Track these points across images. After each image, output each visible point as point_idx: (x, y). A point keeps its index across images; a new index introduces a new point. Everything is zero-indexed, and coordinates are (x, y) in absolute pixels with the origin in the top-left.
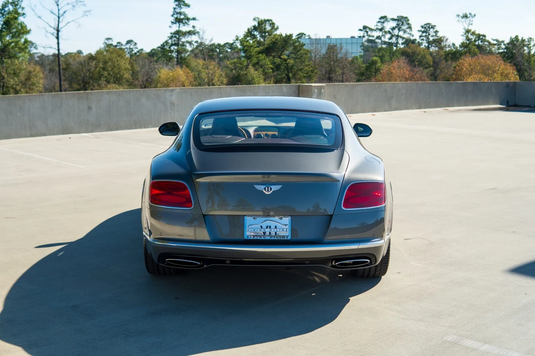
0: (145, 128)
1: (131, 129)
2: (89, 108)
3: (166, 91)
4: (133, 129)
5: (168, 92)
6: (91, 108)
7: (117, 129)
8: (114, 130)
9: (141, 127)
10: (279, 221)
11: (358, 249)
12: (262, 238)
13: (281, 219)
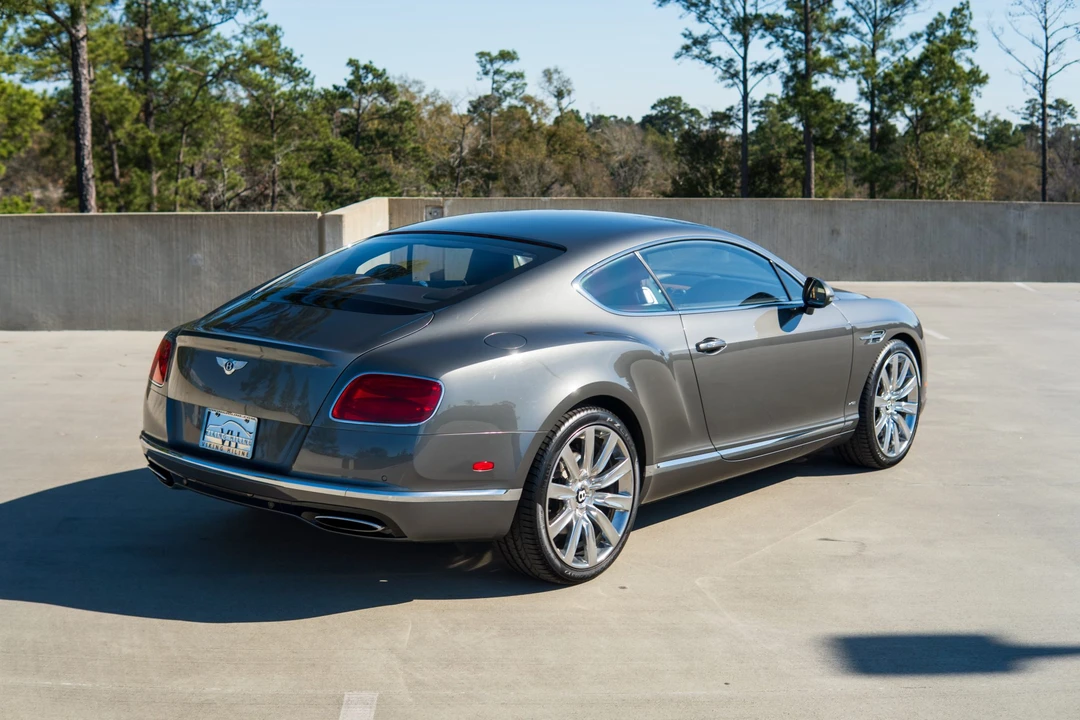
0: (954, 280)
1: (922, 281)
2: (834, 232)
3: (1008, 207)
4: (927, 280)
5: (1012, 211)
6: (838, 233)
7: (892, 278)
8: (884, 280)
9: (945, 279)
10: (244, 424)
11: (345, 498)
12: (219, 450)
13: (247, 421)
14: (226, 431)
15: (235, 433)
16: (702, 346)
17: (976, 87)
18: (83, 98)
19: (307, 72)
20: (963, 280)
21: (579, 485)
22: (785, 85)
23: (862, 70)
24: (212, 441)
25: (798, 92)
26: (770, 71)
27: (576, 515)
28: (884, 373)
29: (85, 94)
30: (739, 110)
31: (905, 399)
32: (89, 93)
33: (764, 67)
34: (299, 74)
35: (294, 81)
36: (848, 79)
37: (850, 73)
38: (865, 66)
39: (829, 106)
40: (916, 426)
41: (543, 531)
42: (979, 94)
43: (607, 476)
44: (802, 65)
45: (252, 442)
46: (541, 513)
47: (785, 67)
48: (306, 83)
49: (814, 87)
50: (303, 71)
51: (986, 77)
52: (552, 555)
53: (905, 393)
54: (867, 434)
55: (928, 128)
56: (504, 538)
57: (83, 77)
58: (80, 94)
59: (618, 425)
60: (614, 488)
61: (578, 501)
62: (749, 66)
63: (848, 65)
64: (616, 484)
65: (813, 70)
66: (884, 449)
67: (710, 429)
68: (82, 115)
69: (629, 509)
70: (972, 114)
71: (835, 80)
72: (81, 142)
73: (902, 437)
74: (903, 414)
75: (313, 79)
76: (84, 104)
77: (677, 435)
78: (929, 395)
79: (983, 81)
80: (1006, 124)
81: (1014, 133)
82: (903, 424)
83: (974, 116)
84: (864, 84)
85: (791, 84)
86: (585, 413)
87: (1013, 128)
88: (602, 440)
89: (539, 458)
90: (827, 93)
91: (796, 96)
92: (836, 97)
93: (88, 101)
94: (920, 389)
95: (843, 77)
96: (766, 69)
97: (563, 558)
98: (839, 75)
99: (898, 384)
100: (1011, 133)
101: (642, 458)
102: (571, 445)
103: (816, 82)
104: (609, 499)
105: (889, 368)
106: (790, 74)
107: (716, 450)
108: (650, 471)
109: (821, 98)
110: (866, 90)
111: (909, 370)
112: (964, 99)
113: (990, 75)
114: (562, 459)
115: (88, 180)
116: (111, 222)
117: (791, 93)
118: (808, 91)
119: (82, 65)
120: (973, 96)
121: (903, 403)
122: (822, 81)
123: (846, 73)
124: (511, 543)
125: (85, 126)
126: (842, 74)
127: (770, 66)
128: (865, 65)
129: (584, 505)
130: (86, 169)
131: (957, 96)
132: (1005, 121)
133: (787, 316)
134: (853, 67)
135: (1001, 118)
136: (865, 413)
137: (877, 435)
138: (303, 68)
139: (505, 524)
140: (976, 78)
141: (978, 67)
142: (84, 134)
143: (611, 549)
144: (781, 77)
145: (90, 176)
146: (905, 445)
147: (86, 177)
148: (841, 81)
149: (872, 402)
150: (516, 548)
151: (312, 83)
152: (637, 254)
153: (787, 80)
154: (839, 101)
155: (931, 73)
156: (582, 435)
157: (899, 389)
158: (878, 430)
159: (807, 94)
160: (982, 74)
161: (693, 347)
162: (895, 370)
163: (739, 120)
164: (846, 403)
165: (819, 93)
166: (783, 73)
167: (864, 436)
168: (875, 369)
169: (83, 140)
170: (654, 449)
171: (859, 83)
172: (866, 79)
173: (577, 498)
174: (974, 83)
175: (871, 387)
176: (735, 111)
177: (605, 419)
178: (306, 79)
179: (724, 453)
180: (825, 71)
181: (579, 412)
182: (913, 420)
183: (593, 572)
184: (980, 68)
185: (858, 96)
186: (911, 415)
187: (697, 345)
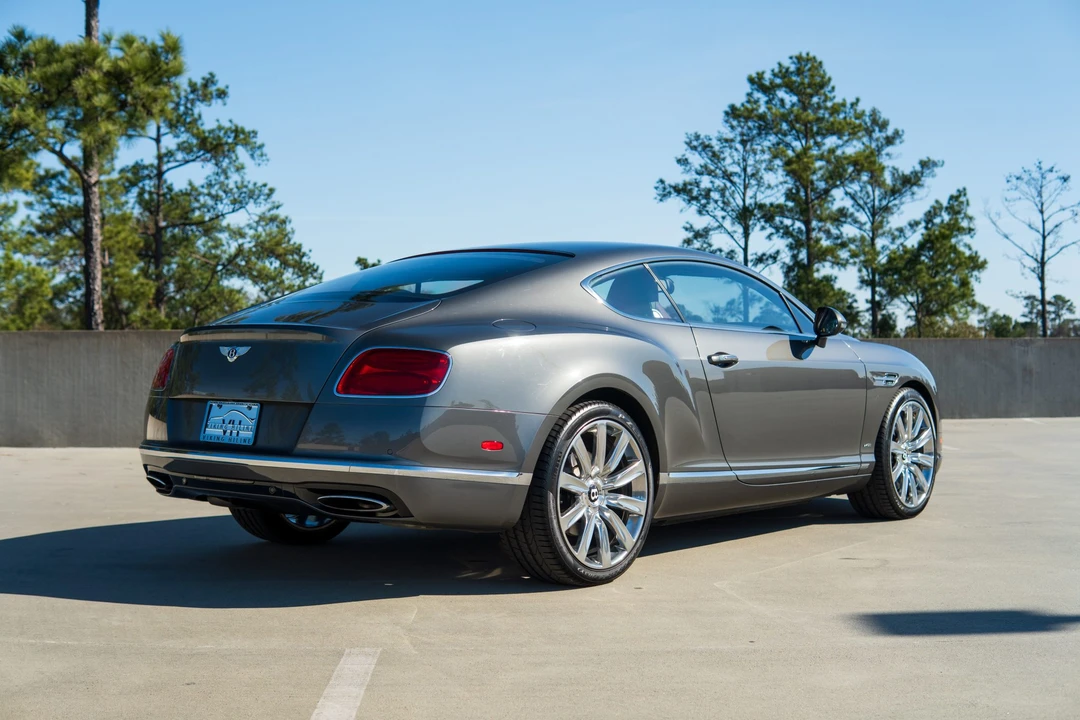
0: (962, 417)
3: (1013, 343)
5: (1017, 347)
10: (246, 411)
11: (349, 473)
12: (220, 441)
13: (250, 408)
14: (227, 421)
15: (237, 422)
16: (714, 358)
17: (975, 273)
18: (94, 243)
19: (315, 267)
20: (971, 417)
21: (591, 482)
22: (786, 274)
23: (862, 258)
24: (213, 432)
25: (799, 280)
26: (770, 261)
27: (589, 511)
28: (898, 419)
29: (96, 240)
30: (740, 304)
31: (921, 450)
32: (100, 238)
33: (765, 258)
34: (307, 268)
35: (303, 276)
36: (849, 267)
37: (851, 261)
38: (865, 252)
39: (831, 293)
40: (933, 479)
41: (555, 522)
42: (977, 279)
43: (619, 476)
44: (803, 255)
45: (254, 428)
46: (553, 502)
47: (786, 257)
48: (315, 278)
49: (816, 275)
50: (312, 266)
51: (985, 262)
52: (564, 549)
53: (920, 443)
54: (883, 480)
55: (930, 313)
56: (514, 528)
57: (94, 222)
58: (91, 239)
59: (629, 423)
60: (627, 490)
61: (590, 499)
62: (750, 258)
63: (848, 254)
64: (629, 485)
65: (815, 259)
66: (903, 498)
67: (724, 447)
68: (93, 260)
69: (643, 513)
70: (971, 299)
71: (836, 268)
72: (92, 287)
73: (920, 489)
74: (919, 465)
75: (321, 274)
76: (95, 250)
77: (690, 446)
78: (945, 448)
79: (981, 266)
80: (1007, 319)
81: (1014, 327)
82: (921, 476)
83: (973, 301)
84: (864, 272)
85: (792, 274)
86: (597, 406)
87: (1013, 323)
88: (614, 438)
89: (549, 445)
90: (828, 280)
91: (798, 284)
92: (837, 286)
93: (99, 246)
94: (936, 441)
95: (844, 266)
96: (767, 259)
97: (575, 554)
98: (839, 263)
99: (913, 434)
100: (1011, 327)
101: (656, 465)
102: (582, 436)
103: (818, 270)
104: (623, 502)
105: (903, 415)
106: (791, 264)
107: (731, 469)
108: (665, 478)
109: (824, 286)
110: (866, 278)
111: (924, 422)
112: (964, 283)
113: (988, 260)
114: (573, 450)
115: (97, 325)
116: (119, 338)
117: (794, 283)
118: (810, 279)
119: (94, 211)
120: (972, 281)
121: (920, 455)
122: (824, 270)
123: (847, 260)
124: (521, 536)
125: (96, 272)
126: (844, 262)
127: (771, 256)
128: (865, 254)
129: (597, 503)
130: (95, 314)
131: (956, 282)
132: (1004, 316)
133: (799, 348)
134: (854, 255)
135: (1001, 313)
136: (881, 457)
137: (894, 480)
138: (312, 263)
139: (515, 510)
140: (976, 264)
141: (976, 253)
142: (94, 279)
143: (625, 553)
144: (782, 267)
145: (99, 321)
146: (924, 496)
147: (96, 321)
148: (842, 269)
149: (888, 446)
150: (527, 542)
151: (321, 278)
152: (647, 266)
153: (788, 270)
154: (840, 289)
155: (931, 259)
156: (593, 428)
157: (914, 440)
158: (895, 478)
159: (810, 282)
160: (981, 260)
161: (704, 358)
162: (909, 417)
163: (740, 312)
164: (861, 444)
165: (822, 281)
166: (784, 263)
167: (882, 482)
168: (890, 413)
169: (93, 285)
170: (669, 459)
171: (860, 271)
172: (866, 267)
173: (589, 493)
174: (973, 269)
175: (886, 431)
176: (736, 304)
177: (617, 416)
178: (315, 274)
179: (739, 473)
180: (825, 260)
181: (590, 404)
182: (930, 472)
183: (607, 574)
184: (979, 254)
185: (859, 284)
186: (928, 467)
187: (709, 358)
